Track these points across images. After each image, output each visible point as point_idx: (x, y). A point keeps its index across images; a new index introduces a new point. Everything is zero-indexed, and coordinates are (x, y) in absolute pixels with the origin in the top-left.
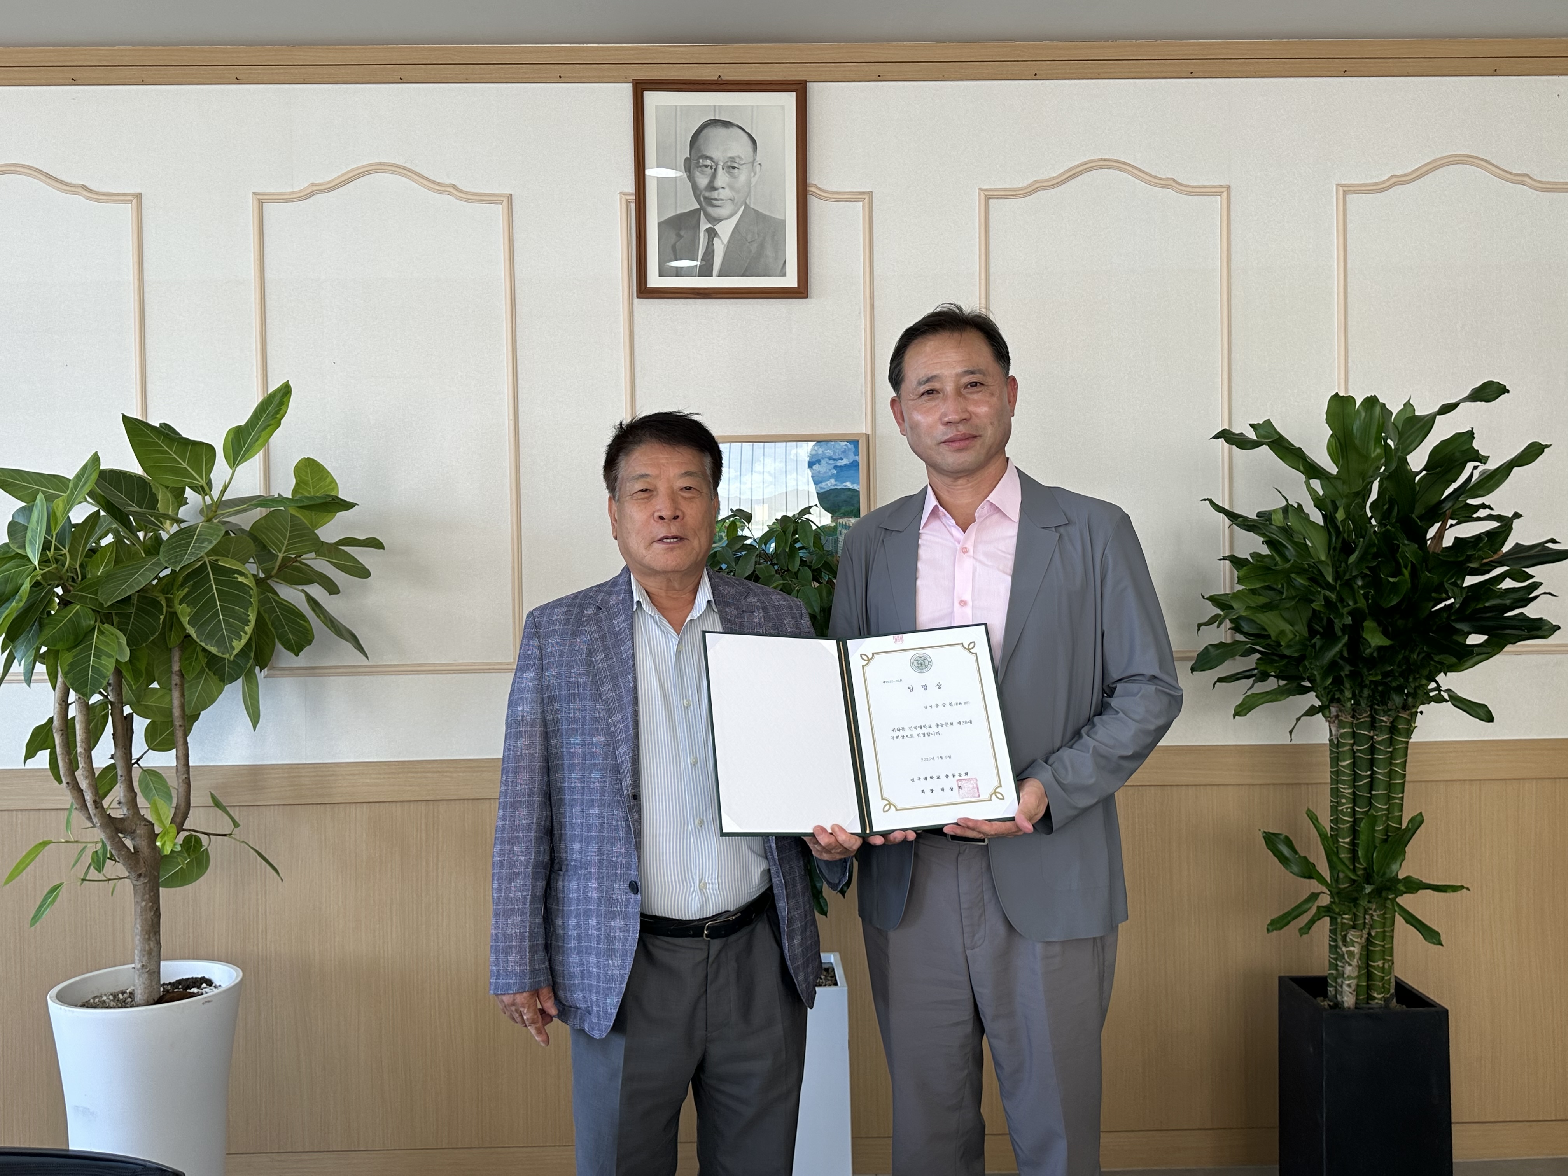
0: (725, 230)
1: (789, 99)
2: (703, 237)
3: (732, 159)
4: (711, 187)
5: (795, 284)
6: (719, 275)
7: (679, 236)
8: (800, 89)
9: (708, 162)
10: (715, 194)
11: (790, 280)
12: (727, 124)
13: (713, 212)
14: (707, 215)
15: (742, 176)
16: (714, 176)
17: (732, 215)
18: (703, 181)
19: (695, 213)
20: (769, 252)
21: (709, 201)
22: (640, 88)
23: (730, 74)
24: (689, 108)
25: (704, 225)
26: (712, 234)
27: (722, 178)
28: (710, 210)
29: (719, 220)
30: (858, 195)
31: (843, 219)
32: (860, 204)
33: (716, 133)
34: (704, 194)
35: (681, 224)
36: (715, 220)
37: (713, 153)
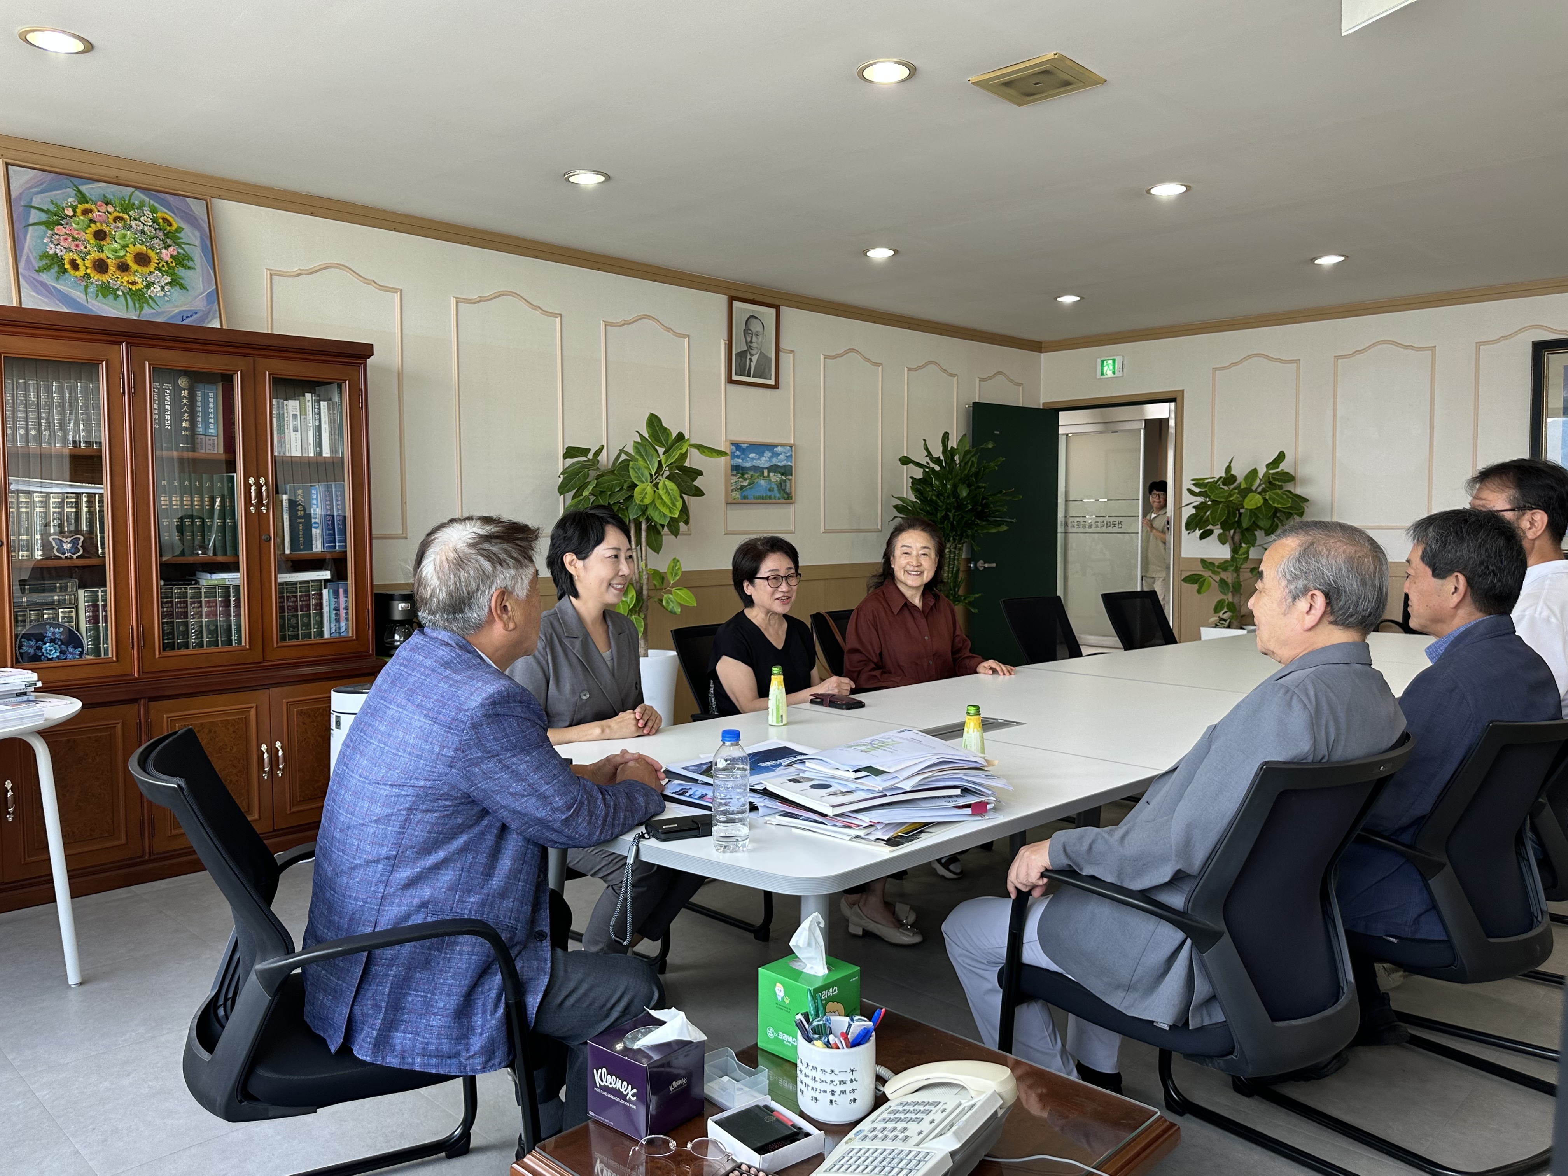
0: (755, 359)
1: (773, 311)
2: (748, 361)
3: (757, 331)
4: (751, 342)
6: (753, 377)
7: (741, 360)
8: (777, 308)
9: (750, 331)
10: (752, 345)
12: (756, 318)
13: (753, 352)
14: (749, 353)
15: (760, 338)
16: (752, 337)
17: (756, 355)
18: (749, 339)
19: (746, 351)
20: (767, 370)
21: (750, 346)
22: (732, 299)
23: (758, 298)
24: (746, 309)
25: (749, 357)
26: (750, 359)
27: (754, 339)
28: (751, 351)
30: (792, 351)
31: (787, 360)
32: (791, 356)
33: (753, 320)
34: (749, 344)
35: (742, 355)
36: (752, 355)
37: (752, 328)
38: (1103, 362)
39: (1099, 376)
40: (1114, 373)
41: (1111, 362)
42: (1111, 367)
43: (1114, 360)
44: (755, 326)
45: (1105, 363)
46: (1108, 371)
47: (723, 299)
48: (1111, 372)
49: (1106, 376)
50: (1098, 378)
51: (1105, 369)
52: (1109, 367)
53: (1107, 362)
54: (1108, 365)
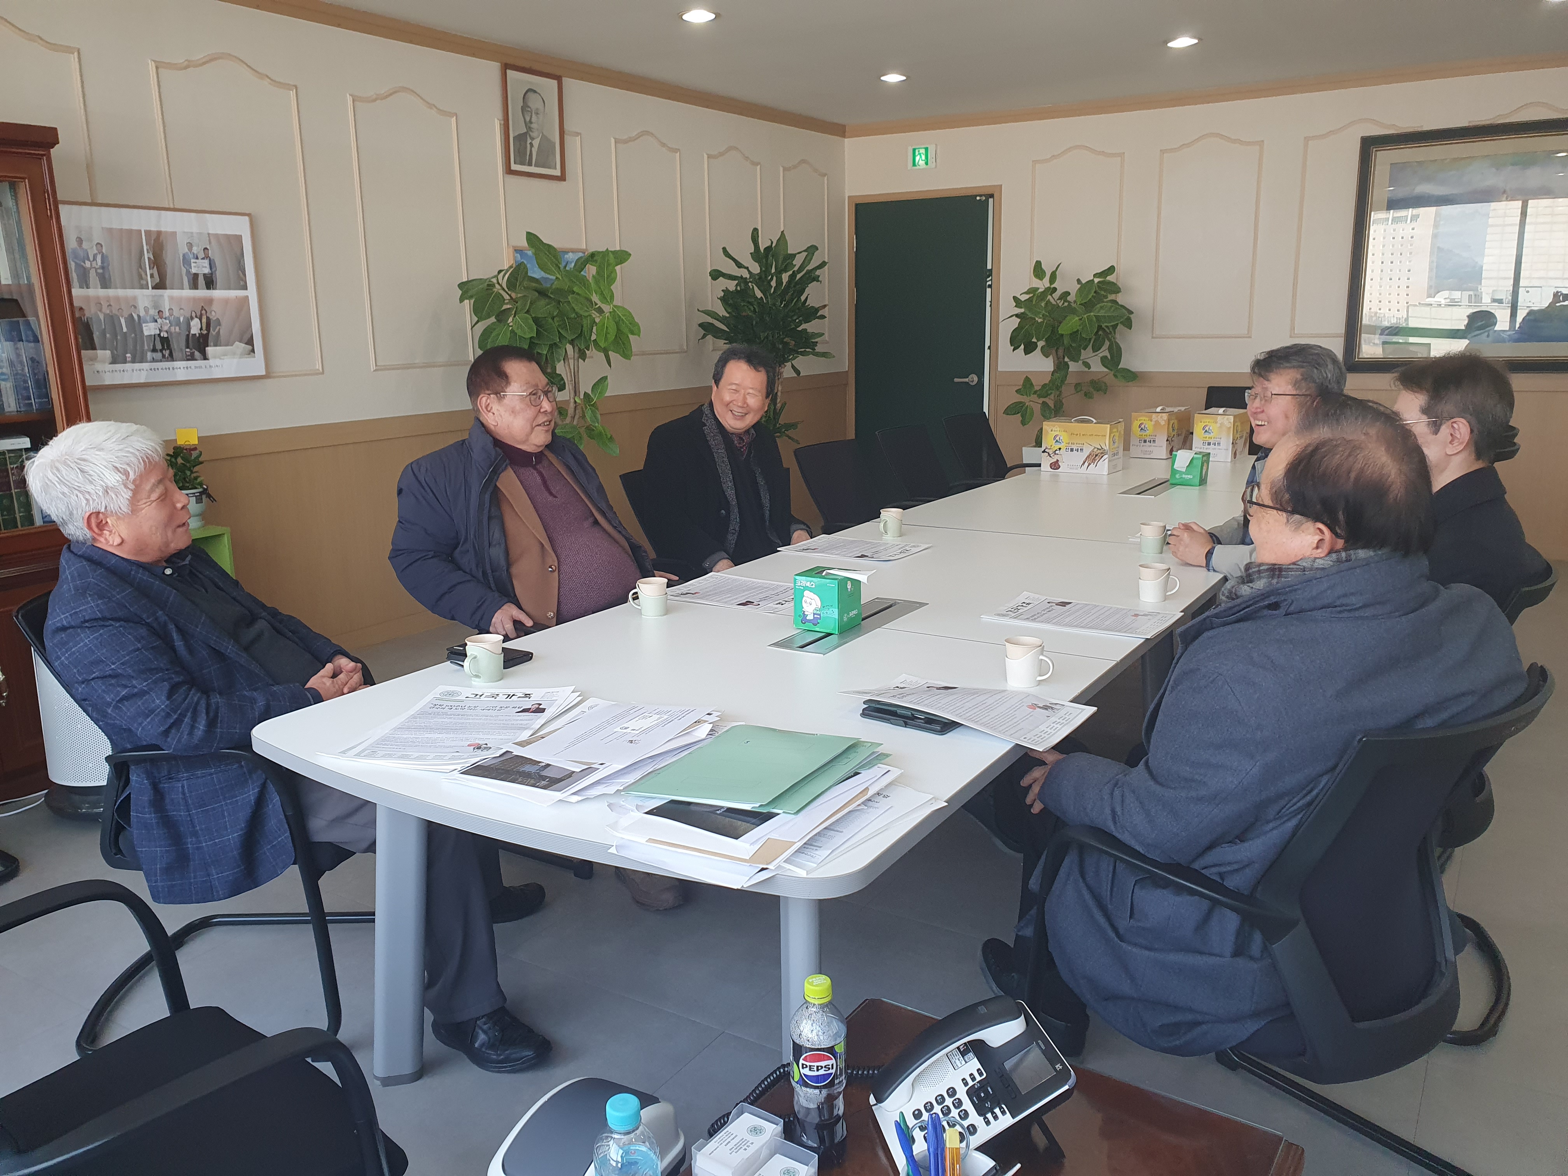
0: (536, 143)
2: (528, 146)
3: (537, 109)
4: (531, 122)
5: (559, 174)
6: (535, 166)
7: (520, 144)
8: (559, 79)
9: (529, 109)
10: (532, 126)
11: (557, 172)
12: (535, 92)
13: (533, 135)
14: (530, 136)
15: (540, 118)
16: (531, 117)
17: (538, 137)
18: (528, 119)
19: (525, 134)
20: (551, 157)
21: (530, 128)
22: (506, 67)
23: (538, 68)
24: (522, 81)
25: (529, 141)
26: (531, 144)
27: (534, 119)
28: (531, 133)
29: (534, 139)
30: (578, 134)
31: (574, 145)
32: (578, 139)
33: (530, 94)
34: (528, 124)
35: (521, 138)
36: (532, 139)
37: (530, 104)
38: (914, 150)
39: (910, 166)
40: (927, 163)
41: (923, 151)
42: (923, 157)
43: (926, 149)
44: (534, 102)
45: (917, 153)
47: (494, 68)
48: (924, 162)
49: (918, 167)
50: (909, 169)
51: (917, 158)
52: (921, 156)
53: (919, 151)
54: (920, 154)
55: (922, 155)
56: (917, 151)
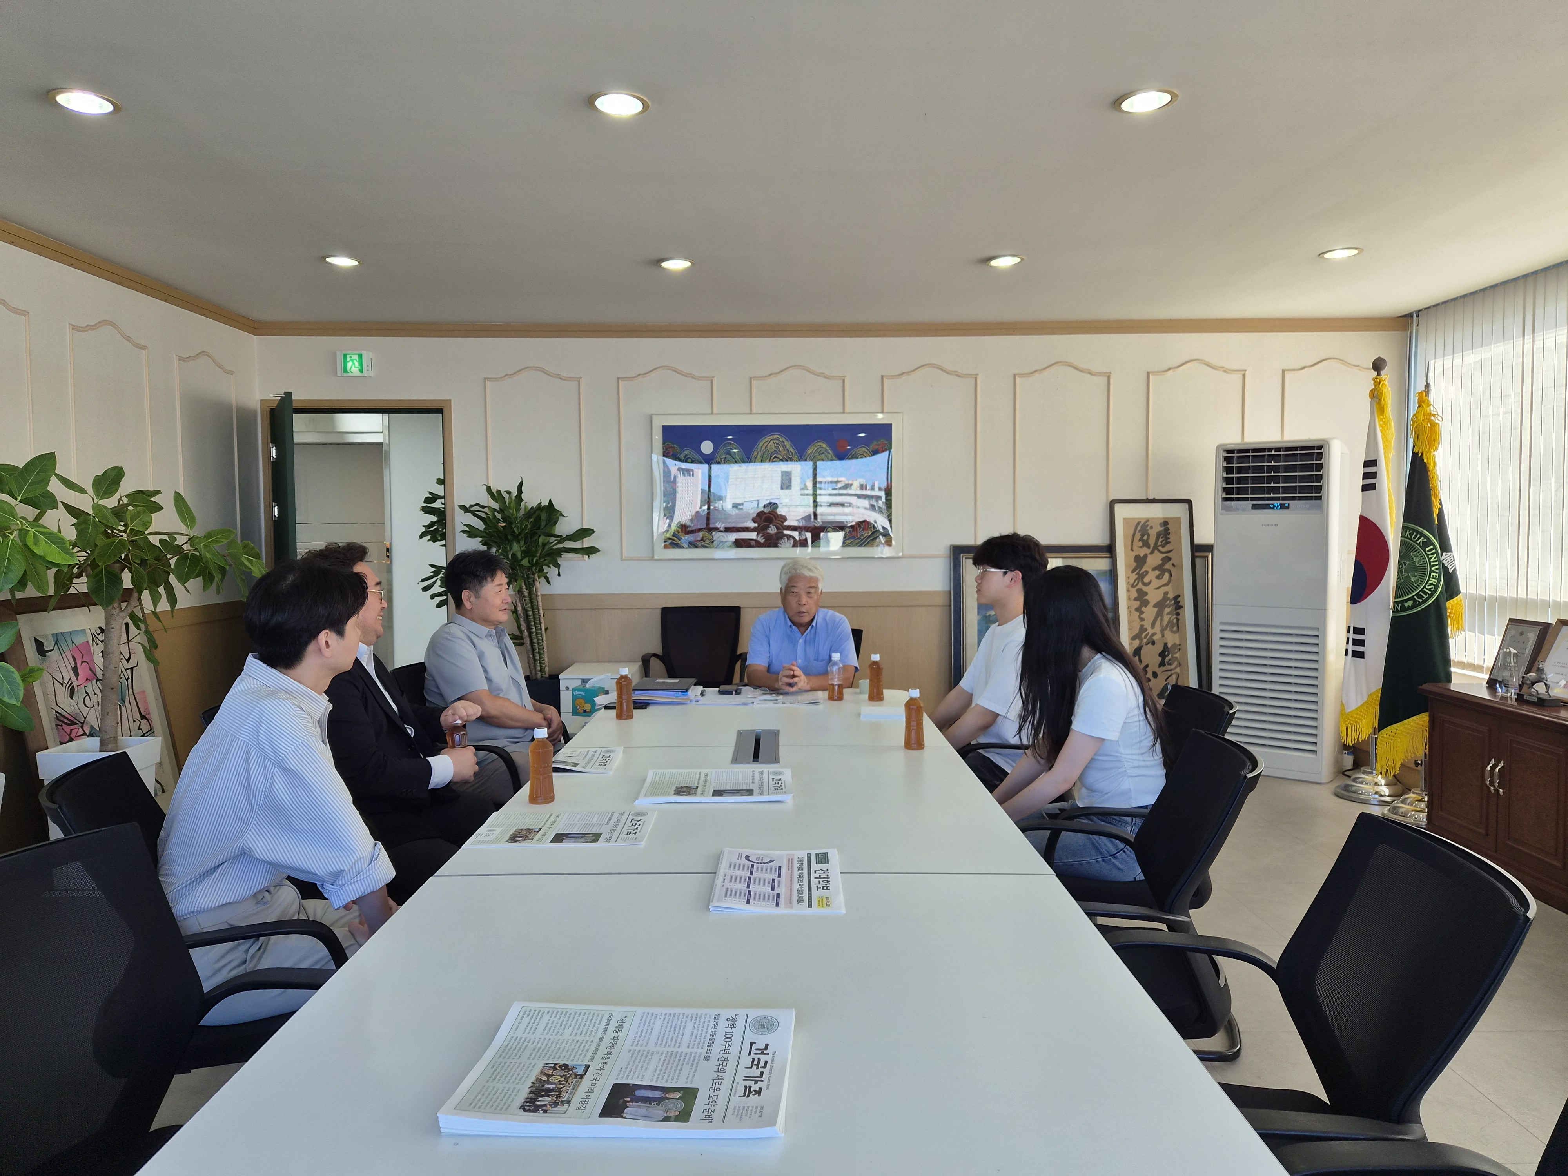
38: (345, 356)
39: (340, 372)
40: (361, 371)
41: (356, 357)
42: (357, 364)
43: (360, 356)
45: (348, 359)
46: (353, 366)
48: (358, 369)
49: (351, 374)
50: (339, 374)
51: (349, 365)
52: (353, 363)
53: (351, 357)
54: (352, 360)
55: (355, 361)
56: (348, 356)
